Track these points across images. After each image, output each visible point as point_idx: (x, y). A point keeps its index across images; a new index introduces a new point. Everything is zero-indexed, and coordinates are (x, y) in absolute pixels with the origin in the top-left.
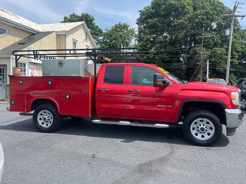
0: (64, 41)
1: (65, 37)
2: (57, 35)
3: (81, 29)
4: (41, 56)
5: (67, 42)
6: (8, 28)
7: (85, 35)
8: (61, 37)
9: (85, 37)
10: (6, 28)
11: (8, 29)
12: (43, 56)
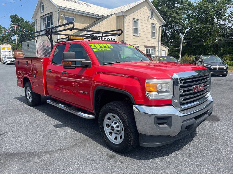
0: (123, 21)
1: (124, 18)
2: (117, 16)
3: (144, 6)
4: (98, 38)
5: (125, 22)
6: (75, 16)
7: (150, 13)
8: (121, 18)
9: (149, 15)
10: (73, 17)
11: (75, 18)
12: (100, 38)
